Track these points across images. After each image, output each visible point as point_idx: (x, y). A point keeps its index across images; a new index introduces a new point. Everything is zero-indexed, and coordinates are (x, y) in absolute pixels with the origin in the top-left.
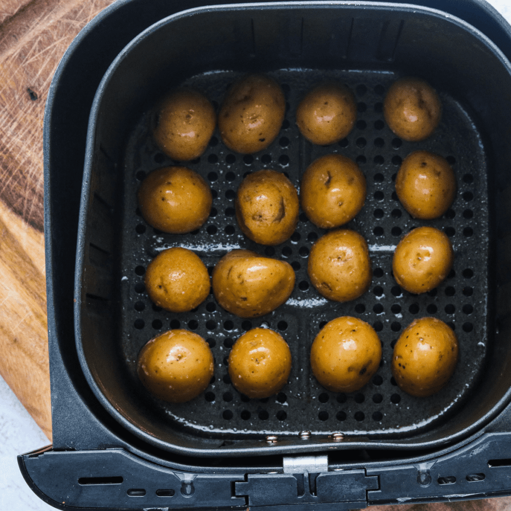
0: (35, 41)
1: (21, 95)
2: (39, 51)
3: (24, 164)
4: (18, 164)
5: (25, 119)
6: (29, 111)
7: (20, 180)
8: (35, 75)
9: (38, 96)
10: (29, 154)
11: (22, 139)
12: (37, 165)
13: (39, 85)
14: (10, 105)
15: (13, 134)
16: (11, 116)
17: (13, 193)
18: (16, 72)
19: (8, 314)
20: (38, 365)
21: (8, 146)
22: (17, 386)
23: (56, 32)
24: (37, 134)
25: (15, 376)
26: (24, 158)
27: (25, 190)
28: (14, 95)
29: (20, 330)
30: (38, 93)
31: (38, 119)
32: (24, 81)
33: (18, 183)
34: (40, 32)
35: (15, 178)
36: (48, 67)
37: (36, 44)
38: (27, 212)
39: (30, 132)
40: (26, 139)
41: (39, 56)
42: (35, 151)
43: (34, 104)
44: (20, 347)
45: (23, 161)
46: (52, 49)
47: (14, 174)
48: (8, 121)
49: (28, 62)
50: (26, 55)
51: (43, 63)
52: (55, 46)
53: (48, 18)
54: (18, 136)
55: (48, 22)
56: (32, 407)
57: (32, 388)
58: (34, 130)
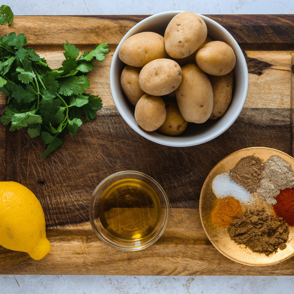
0: (22, 166)
1: (38, 187)
2: (27, 167)
3: (65, 205)
4: (63, 208)
5: (48, 192)
6: (47, 188)
7: (70, 211)
8: (35, 176)
9: (44, 181)
10: (63, 201)
11: (55, 199)
12: (69, 201)
13: (39, 177)
14: (39, 194)
15: (51, 201)
16: (43, 197)
17: (73, 218)
18: (28, 182)
19: (117, 254)
20: (144, 257)
21: (54, 206)
22: (146, 272)
23: (24, 156)
24: (57, 192)
25: (142, 269)
26: (62, 204)
27: (75, 212)
28: (36, 190)
29: (126, 254)
30: (42, 180)
31: (52, 187)
32: (34, 182)
33: (70, 213)
34: (20, 162)
35: (68, 213)
36: (35, 169)
37: (23, 167)
38: (84, 218)
39: (54, 194)
40: (56, 197)
41: (29, 169)
42: (63, 198)
43: (46, 185)
44: (133, 259)
45: (64, 205)
46: (30, 162)
47: (66, 212)
48: (44, 199)
49: (28, 175)
50: (25, 174)
51: (33, 170)
52: (30, 160)
53: (17, 155)
54: (53, 200)
55: (18, 156)
56: (159, 272)
57: (151, 266)
58: (55, 192)
